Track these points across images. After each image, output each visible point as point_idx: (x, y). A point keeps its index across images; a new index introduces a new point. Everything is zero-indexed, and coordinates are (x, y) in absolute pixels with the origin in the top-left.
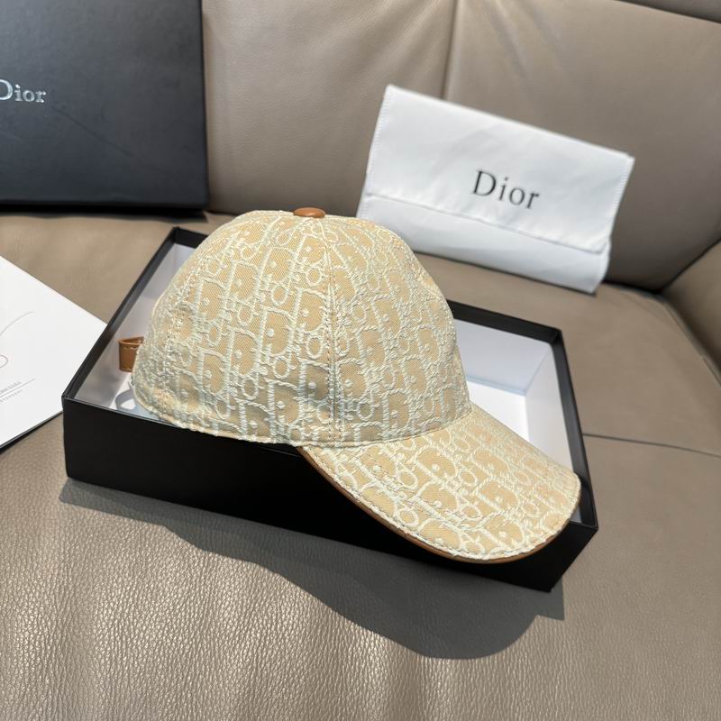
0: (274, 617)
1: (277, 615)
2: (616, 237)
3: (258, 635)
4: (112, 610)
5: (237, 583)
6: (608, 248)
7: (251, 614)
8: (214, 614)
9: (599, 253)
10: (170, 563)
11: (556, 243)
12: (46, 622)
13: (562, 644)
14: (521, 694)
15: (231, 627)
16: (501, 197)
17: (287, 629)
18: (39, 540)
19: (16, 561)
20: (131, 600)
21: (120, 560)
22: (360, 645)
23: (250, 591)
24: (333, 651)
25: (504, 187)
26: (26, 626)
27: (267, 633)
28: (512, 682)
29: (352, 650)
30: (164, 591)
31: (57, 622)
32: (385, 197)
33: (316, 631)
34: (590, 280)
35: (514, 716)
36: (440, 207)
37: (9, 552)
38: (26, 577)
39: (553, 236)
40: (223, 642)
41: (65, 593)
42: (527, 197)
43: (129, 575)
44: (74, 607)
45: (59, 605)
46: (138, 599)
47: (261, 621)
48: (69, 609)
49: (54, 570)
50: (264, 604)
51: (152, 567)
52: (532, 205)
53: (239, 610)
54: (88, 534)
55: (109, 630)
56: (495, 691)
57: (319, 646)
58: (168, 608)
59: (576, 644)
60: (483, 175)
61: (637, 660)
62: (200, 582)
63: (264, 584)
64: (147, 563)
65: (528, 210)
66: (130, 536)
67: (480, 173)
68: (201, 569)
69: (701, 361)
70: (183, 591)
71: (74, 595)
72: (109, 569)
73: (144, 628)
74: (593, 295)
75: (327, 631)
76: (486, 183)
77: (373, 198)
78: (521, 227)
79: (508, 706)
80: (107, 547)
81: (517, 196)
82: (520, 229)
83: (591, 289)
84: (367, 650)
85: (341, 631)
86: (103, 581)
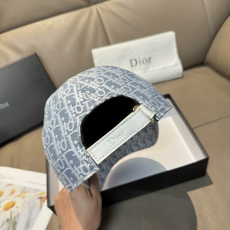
6: (179, 62)
9: (177, 65)
11: (163, 69)
25: (140, 61)
39: (161, 67)
42: (148, 60)
65: (150, 64)
74: (182, 77)
81: (145, 61)
82: (150, 70)
83: (180, 76)
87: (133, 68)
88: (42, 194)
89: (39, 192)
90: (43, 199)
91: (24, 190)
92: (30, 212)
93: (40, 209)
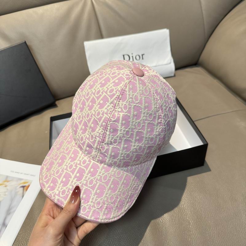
6: (172, 60)
9: (170, 63)
11: (156, 66)
14: (187, 212)
16: (133, 60)
25: (133, 57)
28: (183, 210)
34: (171, 72)
35: (187, 219)
39: (154, 64)
42: (141, 56)
52: (144, 58)
56: (179, 214)
60: (125, 56)
65: (143, 60)
67: (124, 56)
74: (175, 76)
76: (127, 58)
79: (184, 217)
81: (138, 58)
83: (173, 75)
88: (24, 183)
89: (22, 181)
90: (25, 188)
91: (7, 179)
92: (12, 200)
93: (22, 197)
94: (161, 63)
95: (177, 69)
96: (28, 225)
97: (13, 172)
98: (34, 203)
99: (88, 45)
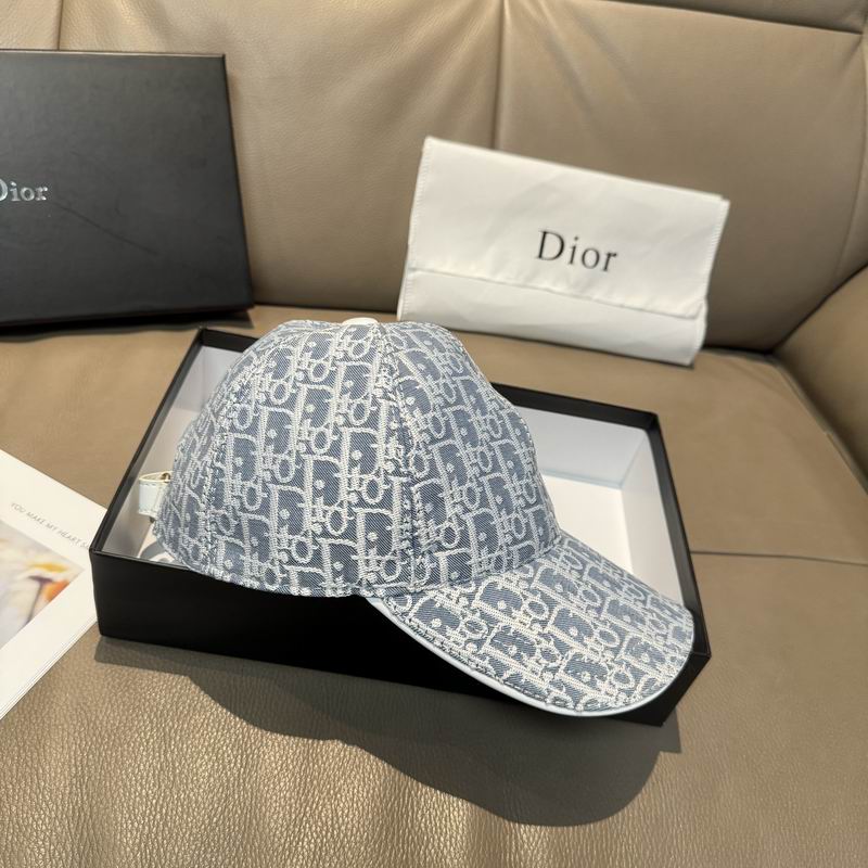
0: (330, 823)
1: (332, 819)
2: (713, 296)
3: (312, 846)
4: (137, 830)
5: (282, 784)
6: (704, 311)
7: (301, 820)
8: (258, 824)
9: (693, 318)
10: (201, 765)
11: (641, 310)
12: (60, 854)
13: (673, 822)
15: (279, 839)
16: (571, 261)
17: (346, 835)
18: (45, 751)
19: (19, 782)
20: (158, 817)
21: (142, 767)
22: (433, 846)
23: (298, 793)
24: (402, 856)
25: (574, 248)
26: (37, 861)
27: (322, 841)
29: (425, 853)
30: (196, 802)
31: (73, 852)
32: (432, 271)
33: (380, 835)
34: (685, 351)
36: (499, 278)
37: (11, 771)
38: (32, 800)
39: (638, 302)
40: (271, 859)
41: (80, 816)
42: (603, 258)
43: (154, 785)
44: (92, 832)
45: (73, 831)
46: (167, 814)
47: (314, 828)
48: (85, 834)
49: (65, 787)
50: (317, 808)
51: (181, 773)
52: (609, 267)
53: (287, 816)
54: (103, 739)
55: (135, 857)
57: (384, 852)
58: (203, 822)
59: (688, 820)
60: (548, 236)
61: (762, 834)
62: (239, 785)
63: (315, 782)
64: (174, 768)
65: (605, 273)
66: (152, 736)
67: (545, 233)
68: (239, 770)
69: (824, 439)
70: (219, 800)
71: (91, 816)
72: (131, 780)
73: (176, 849)
74: (691, 367)
75: (394, 834)
76: (552, 246)
77: (418, 273)
78: (597, 294)
80: (126, 753)
81: (590, 258)
82: (596, 297)
83: (687, 361)
84: (442, 852)
85: (409, 832)
86: (125, 795)
87: (540, 261)
88: (50, 567)
89: (43, 559)
90: (48, 588)
93: (23, 620)
94: (663, 304)
95: (708, 345)
96: (16, 738)
97: (21, 510)
98: (62, 659)
99: (435, 149)
